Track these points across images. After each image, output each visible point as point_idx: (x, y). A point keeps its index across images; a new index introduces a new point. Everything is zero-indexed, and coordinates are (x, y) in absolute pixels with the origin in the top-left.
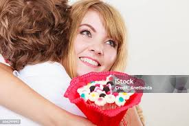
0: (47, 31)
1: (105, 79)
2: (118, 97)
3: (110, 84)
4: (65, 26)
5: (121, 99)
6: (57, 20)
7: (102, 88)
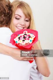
0: (3, 16)
1: (23, 33)
2: (29, 40)
3: (25, 35)
4: (9, 14)
5: (31, 41)
6: (6, 11)
7: (23, 37)
